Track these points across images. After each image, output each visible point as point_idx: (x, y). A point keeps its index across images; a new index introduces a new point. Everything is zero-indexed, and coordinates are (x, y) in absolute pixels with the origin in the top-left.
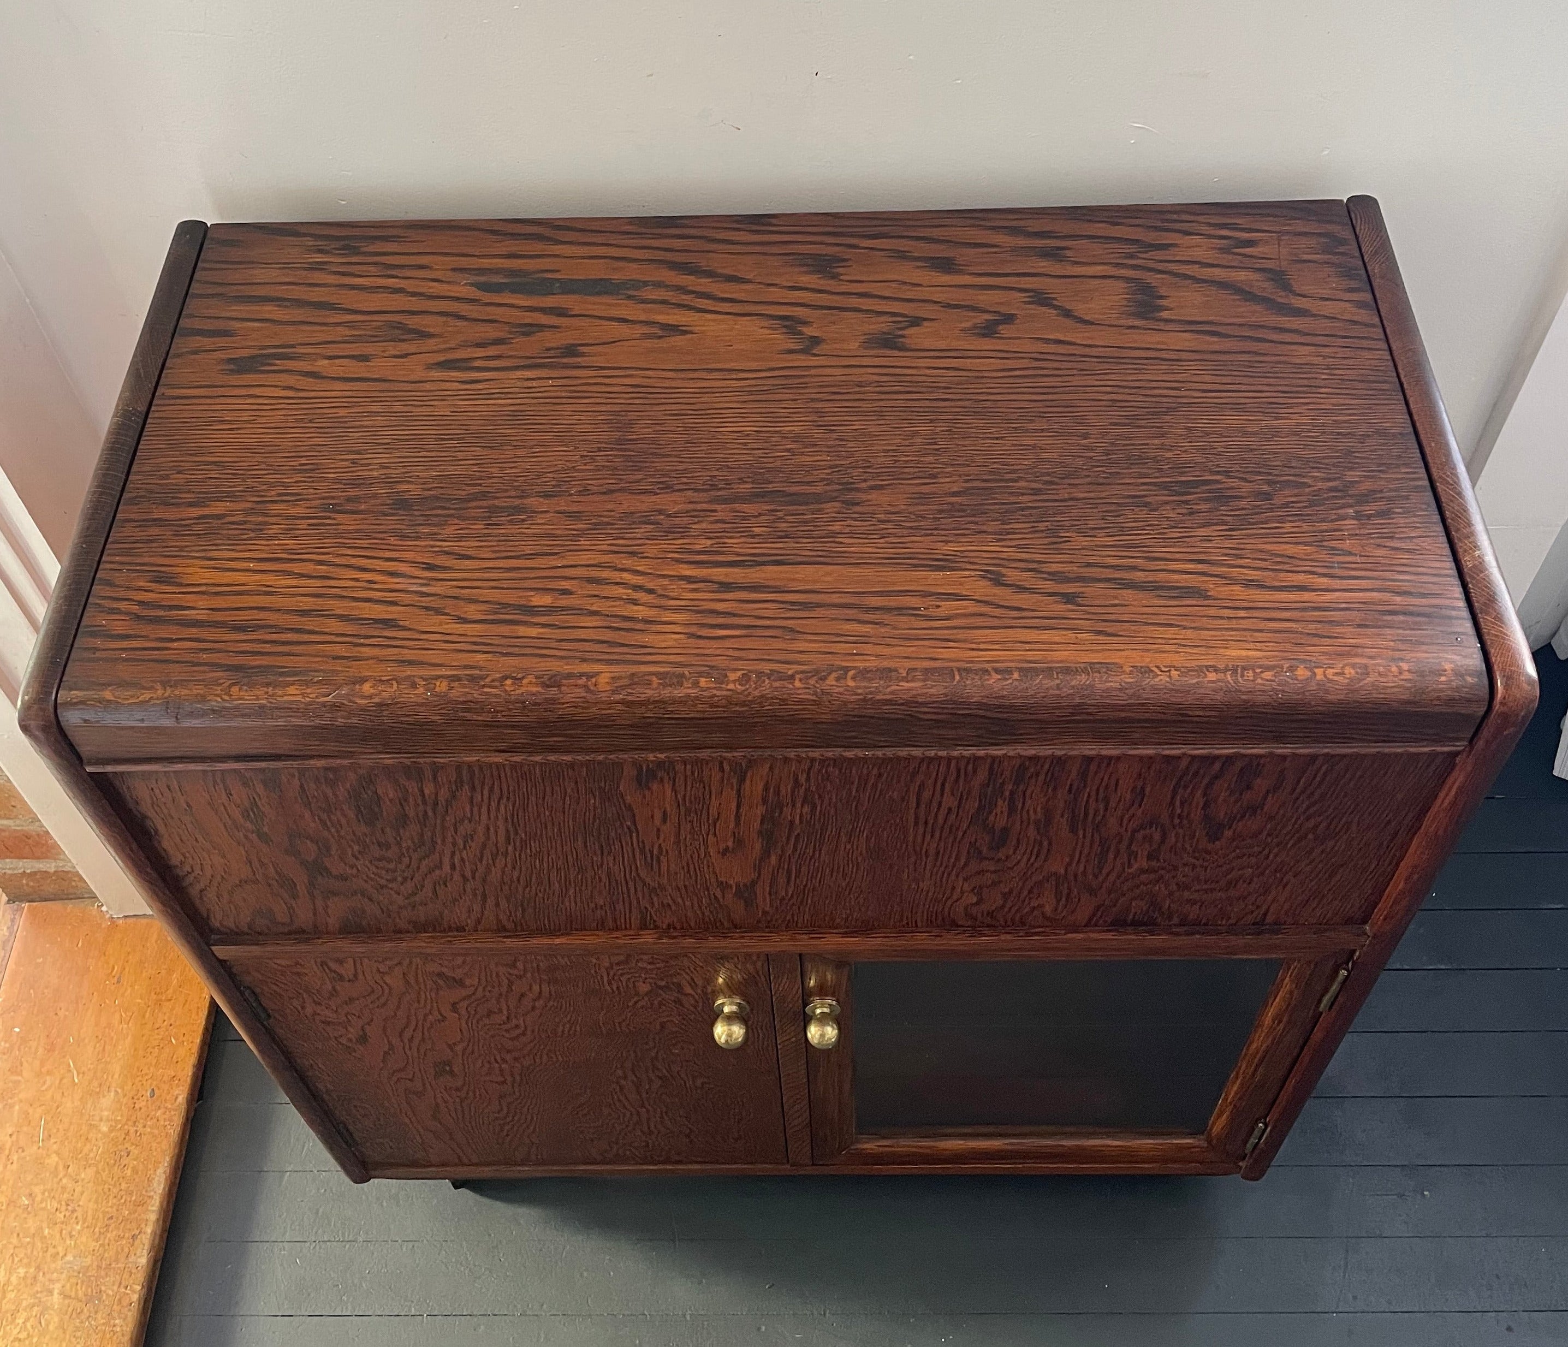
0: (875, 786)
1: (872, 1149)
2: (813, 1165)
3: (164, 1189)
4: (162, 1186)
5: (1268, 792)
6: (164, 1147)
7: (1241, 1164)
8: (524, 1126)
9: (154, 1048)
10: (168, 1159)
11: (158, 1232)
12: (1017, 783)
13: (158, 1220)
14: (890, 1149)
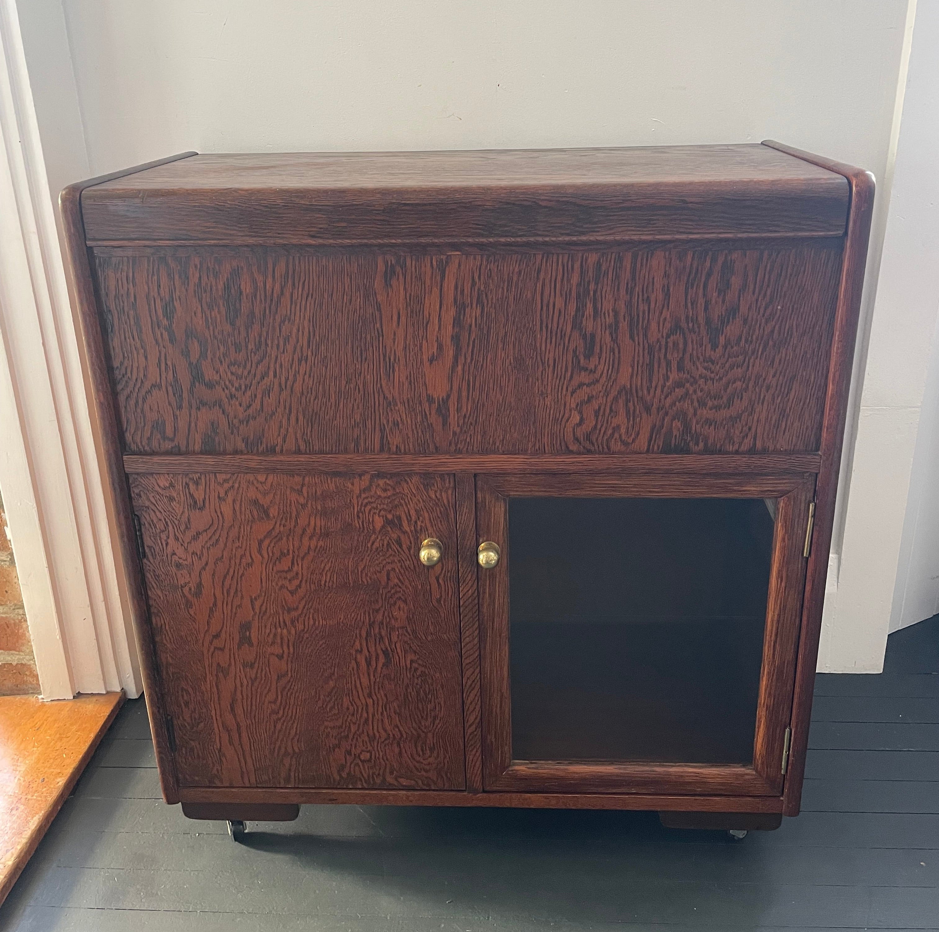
0: (517, 284)
1: (523, 771)
2: (484, 792)
3: (36, 827)
4: (35, 826)
5: (740, 291)
6: (42, 807)
7: (782, 798)
8: (291, 722)
9: (50, 759)
10: (43, 812)
11: (25, 850)
12: (597, 284)
13: (26, 843)
14: (535, 771)
